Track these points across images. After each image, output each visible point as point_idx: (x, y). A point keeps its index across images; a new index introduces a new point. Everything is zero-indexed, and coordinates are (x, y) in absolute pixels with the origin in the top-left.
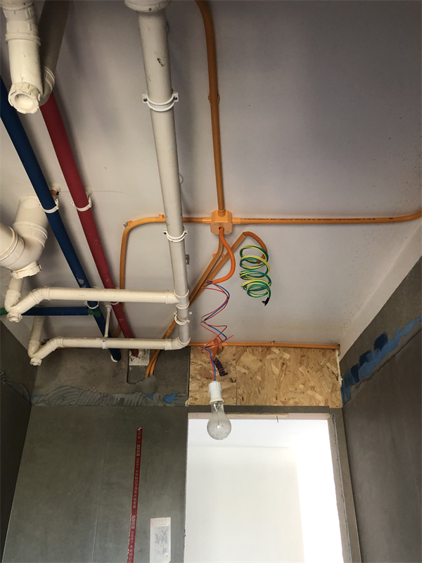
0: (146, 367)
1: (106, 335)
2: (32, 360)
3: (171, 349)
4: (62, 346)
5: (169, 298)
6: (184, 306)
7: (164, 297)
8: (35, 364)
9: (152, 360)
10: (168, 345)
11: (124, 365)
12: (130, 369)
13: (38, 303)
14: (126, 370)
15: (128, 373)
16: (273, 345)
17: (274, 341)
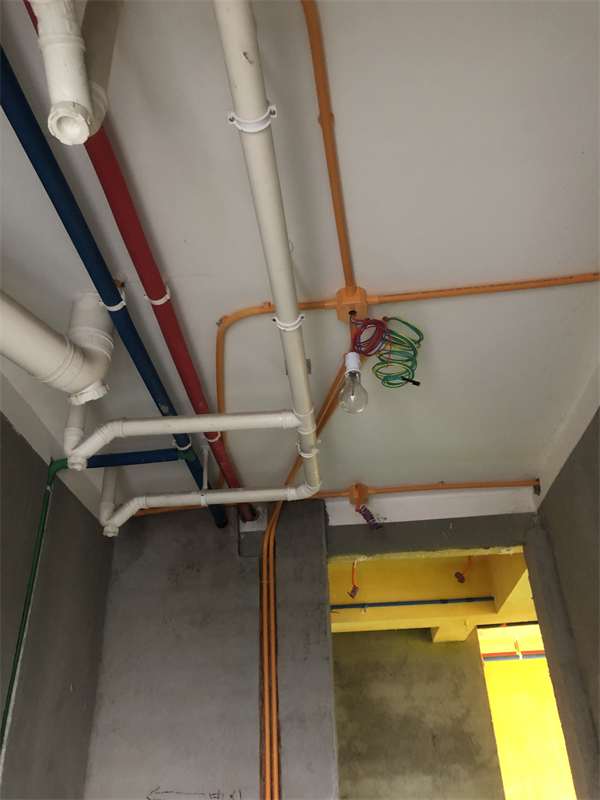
1: (205, 486)
2: (106, 529)
3: (296, 498)
4: (145, 507)
5: (287, 420)
6: (309, 430)
7: (280, 419)
8: (110, 535)
10: (291, 494)
11: (233, 533)
12: (242, 537)
13: (108, 442)
14: (236, 539)
15: (239, 542)
16: (441, 486)
17: (443, 482)
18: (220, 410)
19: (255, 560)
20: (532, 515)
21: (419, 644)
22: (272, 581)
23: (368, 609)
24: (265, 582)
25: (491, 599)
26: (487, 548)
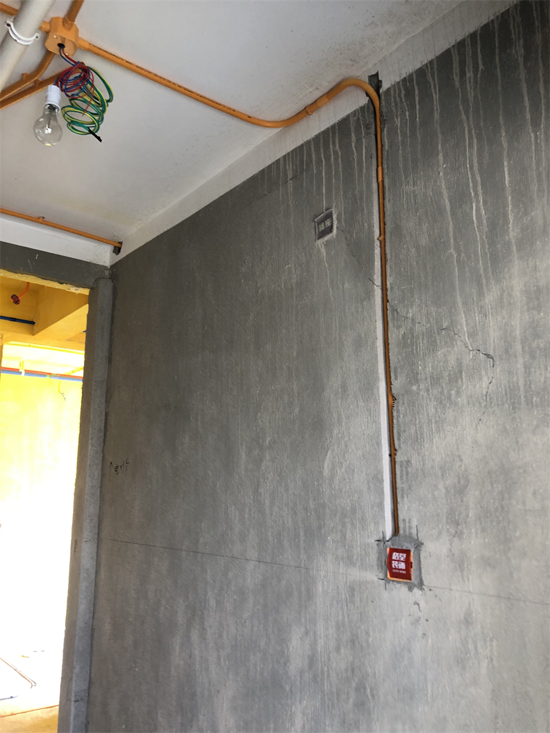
16: (41, 221)
17: (44, 218)
20: (104, 268)
25: (32, 323)
26: (61, 283)
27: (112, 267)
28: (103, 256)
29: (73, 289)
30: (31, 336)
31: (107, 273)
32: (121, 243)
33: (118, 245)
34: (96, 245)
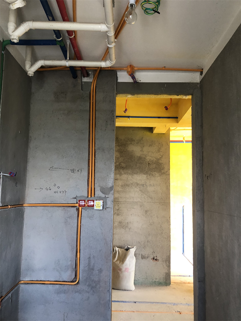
0: (91, 82)
1: (68, 58)
2: (29, 73)
3: (105, 66)
4: (44, 65)
5: (102, 27)
6: (112, 34)
7: (100, 27)
8: (30, 75)
9: (95, 78)
10: (103, 64)
11: (79, 81)
12: (83, 83)
13: (27, 31)
14: (81, 84)
15: (82, 86)
16: (164, 69)
17: (165, 67)
18: (74, 20)
19: (88, 92)
20: (197, 83)
21: (148, 133)
22: (94, 101)
23: (130, 118)
24: (92, 101)
25: (177, 118)
26: (178, 95)
27: (200, 82)
28: (196, 78)
29: (184, 97)
30: (177, 124)
31: (198, 86)
32: (203, 69)
33: (201, 70)
34: (192, 74)
